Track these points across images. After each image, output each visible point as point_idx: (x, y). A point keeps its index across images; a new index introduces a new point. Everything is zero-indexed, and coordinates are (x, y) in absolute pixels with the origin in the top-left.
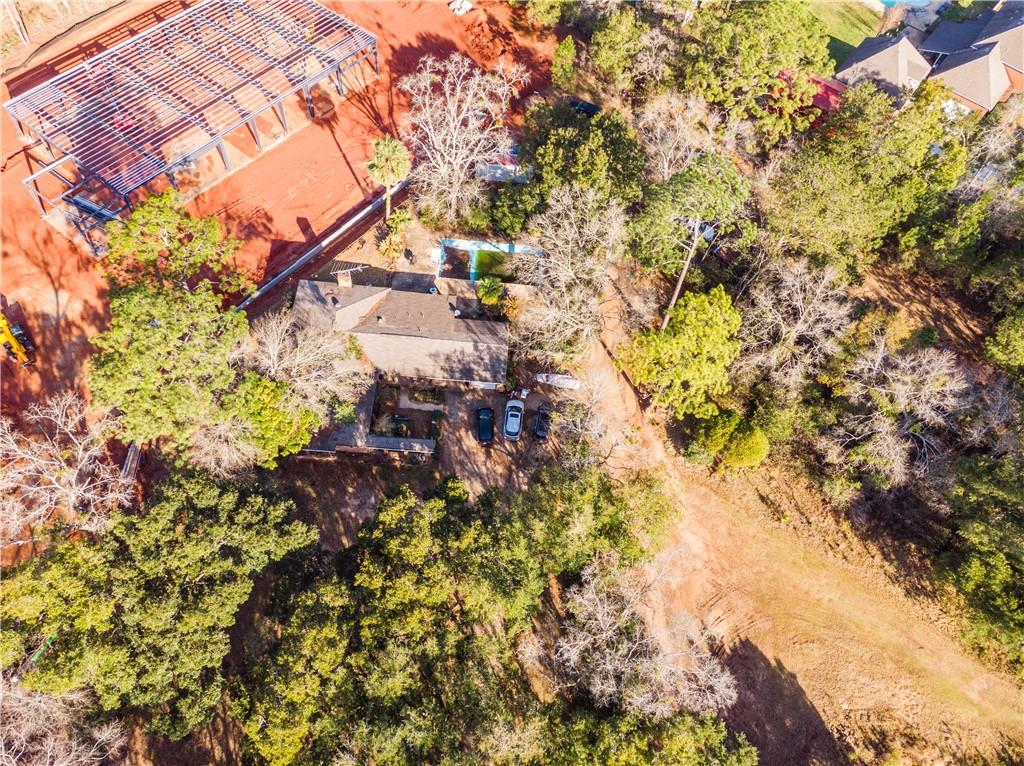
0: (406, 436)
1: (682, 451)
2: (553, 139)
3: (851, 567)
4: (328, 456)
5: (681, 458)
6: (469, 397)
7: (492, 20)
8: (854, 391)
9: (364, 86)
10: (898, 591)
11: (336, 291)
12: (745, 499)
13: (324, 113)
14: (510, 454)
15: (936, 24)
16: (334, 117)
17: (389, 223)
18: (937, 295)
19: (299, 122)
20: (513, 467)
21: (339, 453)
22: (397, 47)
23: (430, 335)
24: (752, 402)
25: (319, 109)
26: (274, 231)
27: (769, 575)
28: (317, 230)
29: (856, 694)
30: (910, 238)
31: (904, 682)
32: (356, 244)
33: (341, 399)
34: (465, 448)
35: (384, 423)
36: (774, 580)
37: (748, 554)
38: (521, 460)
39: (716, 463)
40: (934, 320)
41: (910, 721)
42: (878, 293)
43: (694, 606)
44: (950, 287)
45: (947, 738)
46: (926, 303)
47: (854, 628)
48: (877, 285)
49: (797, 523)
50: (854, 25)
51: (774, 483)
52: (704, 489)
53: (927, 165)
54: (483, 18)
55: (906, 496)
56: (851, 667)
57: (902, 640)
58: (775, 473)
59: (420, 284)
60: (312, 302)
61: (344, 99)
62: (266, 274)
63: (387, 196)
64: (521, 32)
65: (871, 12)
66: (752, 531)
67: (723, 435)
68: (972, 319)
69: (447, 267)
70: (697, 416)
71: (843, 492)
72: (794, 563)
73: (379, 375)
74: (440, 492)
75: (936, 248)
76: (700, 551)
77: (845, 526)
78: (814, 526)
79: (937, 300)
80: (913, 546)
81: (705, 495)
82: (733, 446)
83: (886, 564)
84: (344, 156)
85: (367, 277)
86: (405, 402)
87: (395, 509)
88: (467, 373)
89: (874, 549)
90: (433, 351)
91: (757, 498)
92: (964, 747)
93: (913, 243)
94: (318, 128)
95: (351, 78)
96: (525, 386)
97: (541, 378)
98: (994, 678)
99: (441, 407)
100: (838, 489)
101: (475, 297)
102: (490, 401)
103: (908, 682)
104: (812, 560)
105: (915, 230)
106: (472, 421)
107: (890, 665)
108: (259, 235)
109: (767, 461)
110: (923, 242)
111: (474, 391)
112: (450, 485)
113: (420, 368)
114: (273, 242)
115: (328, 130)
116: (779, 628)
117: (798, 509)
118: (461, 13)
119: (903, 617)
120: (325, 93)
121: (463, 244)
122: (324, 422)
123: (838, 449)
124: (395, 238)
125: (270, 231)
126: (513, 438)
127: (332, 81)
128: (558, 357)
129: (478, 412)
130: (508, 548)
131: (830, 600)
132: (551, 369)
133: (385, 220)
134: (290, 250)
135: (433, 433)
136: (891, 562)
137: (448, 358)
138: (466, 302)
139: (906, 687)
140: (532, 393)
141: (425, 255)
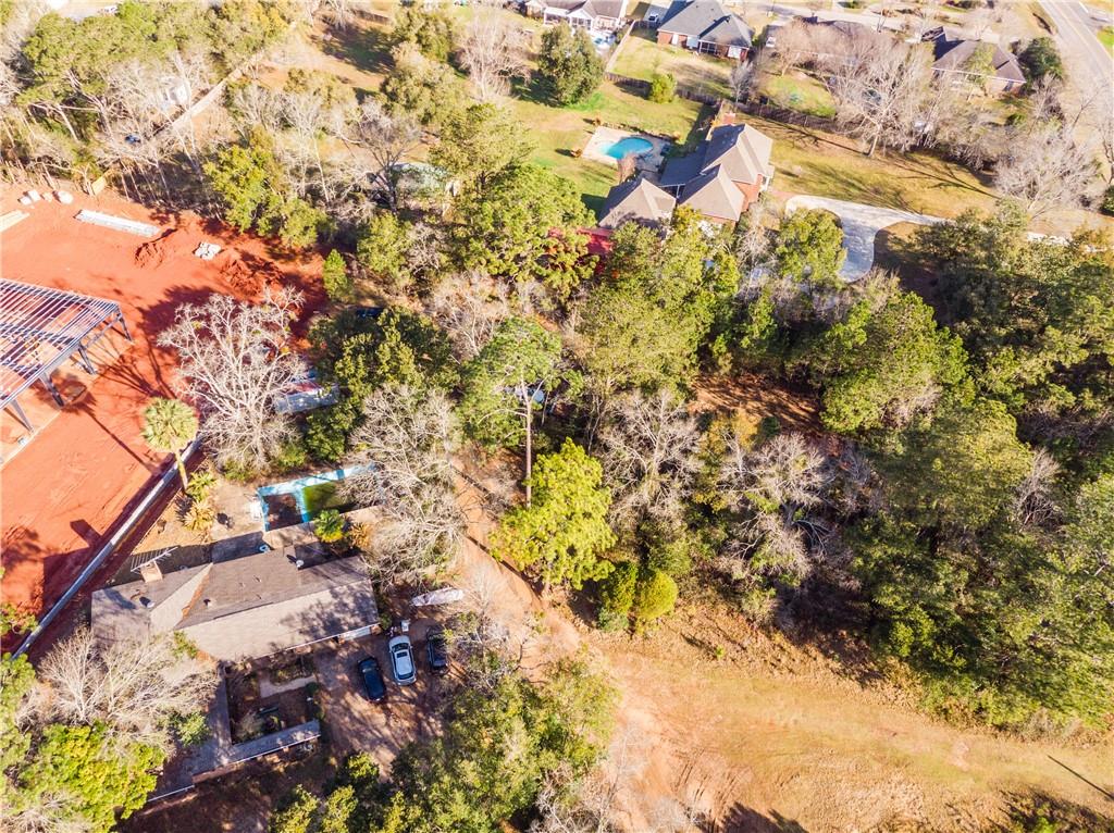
0: (281, 729)
1: (594, 623)
2: (348, 350)
3: (801, 679)
4: (184, 794)
5: (596, 631)
6: (343, 653)
7: (246, 257)
8: (730, 499)
9: (117, 356)
10: (851, 685)
11: (143, 589)
12: (674, 650)
13: (75, 398)
14: (411, 701)
15: (664, 163)
16: (90, 398)
17: (190, 491)
18: (764, 389)
19: (45, 417)
20: (420, 715)
21: (200, 785)
22: (146, 308)
23: (275, 599)
24: (642, 546)
25: (67, 395)
26: (42, 546)
27: (729, 721)
28: (99, 528)
29: (860, 813)
30: (720, 345)
31: (896, 778)
32: (155, 528)
33: (184, 714)
34: (356, 714)
35: (249, 724)
36: (735, 724)
37: (699, 707)
38: (426, 704)
39: (632, 622)
40: (770, 412)
41: (918, 818)
42: (713, 403)
43: (668, 789)
44: (771, 378)
45: (958, 821)
46: (758, 399)
47: (829, 742)
48: (710, 396)
50: (597, 180)
51: (695, 622)
52: (630, 656)
53: (707, 278)
54: (236, 256)
55: (818, 584)
56: (843, 785)
57: (875, 735)
58: (693, 610)
59: (248, 546)
60: (116, 613)
61: (95, 376)
62: (45, 601)
63: (179, 465)
64: (282, 260)
65: (606, 166)
66: (694, 680)
67: (627, 590)
68: (802, 401)
69: (272, 517)
70: (595, 579)
71: (761, 604)
72: (747, 697)
73: (225, 668)
74: (343, 778)
75: (744, 346)
76: (652, 724)
77: (778, 638)
78: (750, 651)
79: (766, 393)
80: (845, 633)
81: (634, 661)
82: (642, 598)
84: (114, 437)
85: (177, 561)
86: (267, 688)
87: (292, 822)
88: (333, 626)
89: (814, 652)
90: (284, 616)
91: (685, 643)
92: (978, 822)
93: (724, 349)
94: (72, 416)
95: (99, 352)
96: (402, 618)
97: (418, 602)
98: (970, 736)
99: (313, 678)
100: (756, 603)
101: (315, 540)
102: (368, 649)
103: (899, 777)
104: (764, 687)
105: (720, 338)
106: (355, 681)
107: (876, 766)
108: (22, 559)
109: (680, 601)
110: (733, 346)
111: (347, 644)
112: (351, 765)
113: (275, 641)
114: (45, 560)
115: (84, 415)
116: (761, 775)
117: (729, 640)
118: (210, 257)
119: (867, 710)
120: (69, 375)
121: (283, 488)
122: (168, 752)
123: (739, 563)
124: (201, 506)
125: (38, 550)
126: (408, 680)
127: (76, 361)
128: (430, 571)
129: (359, 667)
130: (445, 811)
131: (796, 722)
132: (426, 586)
133: (183, 490)
134: (70, 562)
135: (312, 712)
136: (832, 657)
137: (304, 618)
138: (306, 549)
139: (900, 783)
140: (414, 621)
141: (242, 514)
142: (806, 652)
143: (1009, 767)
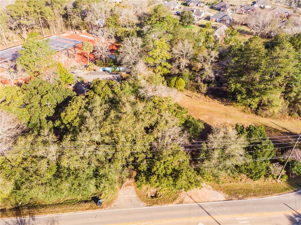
3: (210, 103)
9: (81, 52)
10: (223, 105)
12: (183, 96)
16: (74, 57)
19: (65, 58)
25: (70, 56)
27: (192, 106)
29: (218, 122)
31: (228, 118)
36: (193, 107)
47: (214, 112)
49: (197, 98)
51: (189, 93)
56: (215, 118)
57: (226, 112)
61: (76, 54)
66: (186, 100)
72: (197, 104)
77: (208, 97)
78: (200, 98)
80: (224, 99)
83: (219, 102)
89: (215, 100)
91: (185, 96)
95: (78, 52)
98: (249, 115)
103: (230, 118)
104: (202, 103)
107: (224, 116)
115: (73, 59)
119: (225, 109)
124: (90, 67)
127: (73, 52)
131: (207, 108)
141: (98, 70)
142: (214, 100)
143: (257, 121)
